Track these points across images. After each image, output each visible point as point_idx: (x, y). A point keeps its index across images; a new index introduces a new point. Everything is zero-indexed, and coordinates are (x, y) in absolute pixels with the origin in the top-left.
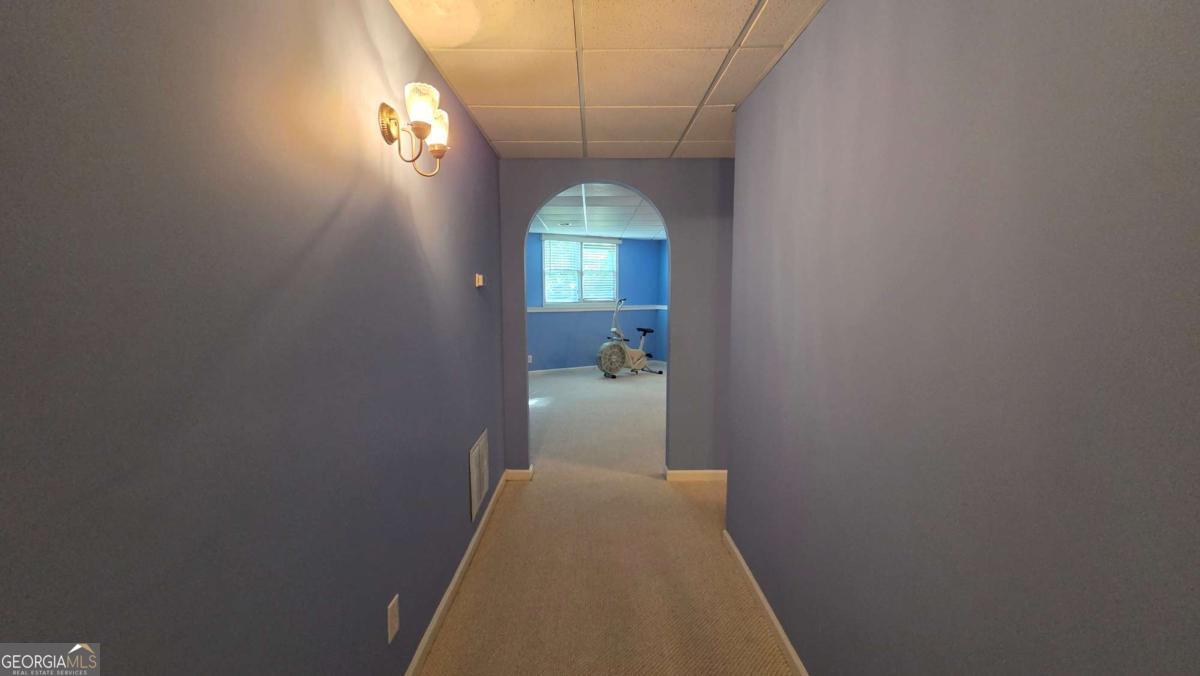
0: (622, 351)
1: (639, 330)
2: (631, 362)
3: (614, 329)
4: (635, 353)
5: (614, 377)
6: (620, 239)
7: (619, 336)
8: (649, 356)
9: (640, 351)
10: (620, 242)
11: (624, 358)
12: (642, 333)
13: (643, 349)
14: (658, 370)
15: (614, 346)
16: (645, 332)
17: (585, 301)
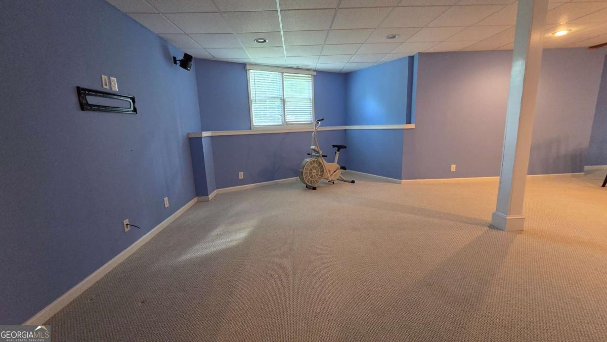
0: (321, 166)
1: (334, 146)
2: (329, 175)
3: (313, 147)
4: (332, 167)
5: (314, 189)
6: (315, 71)
7: (318, 152)
8: (343, 168)
9: (335, 165)
10: (315, 73)
11: (322, 171)
12: (336, 148)
13: (338, 163)
14: (351, 180)
15: (314, 161)
16: (339, 148)
17: (287, 123)
